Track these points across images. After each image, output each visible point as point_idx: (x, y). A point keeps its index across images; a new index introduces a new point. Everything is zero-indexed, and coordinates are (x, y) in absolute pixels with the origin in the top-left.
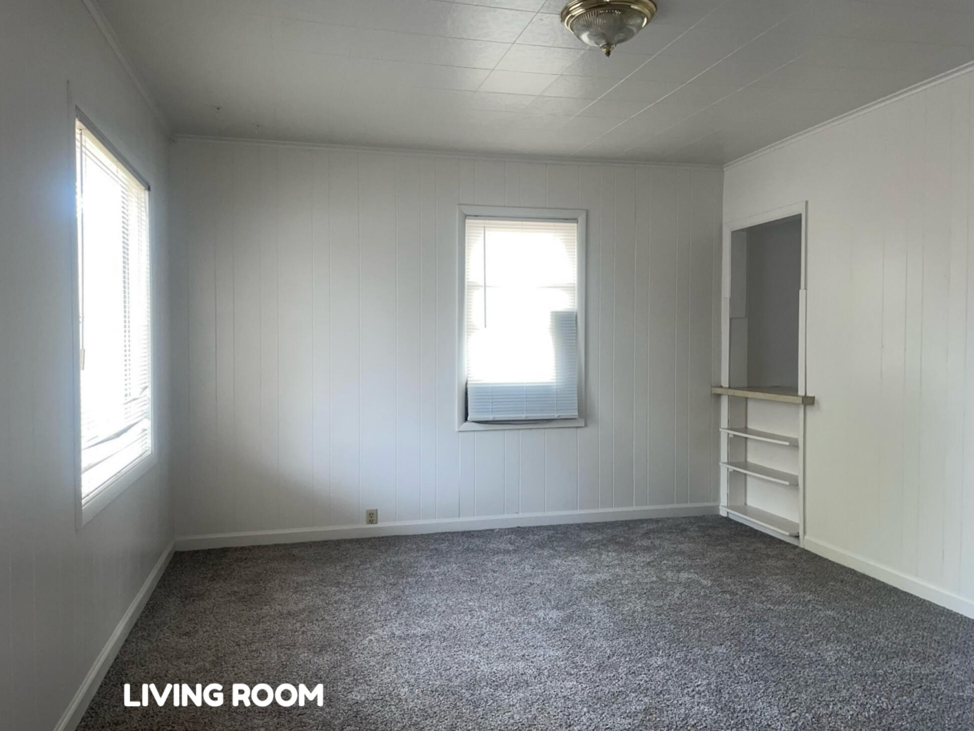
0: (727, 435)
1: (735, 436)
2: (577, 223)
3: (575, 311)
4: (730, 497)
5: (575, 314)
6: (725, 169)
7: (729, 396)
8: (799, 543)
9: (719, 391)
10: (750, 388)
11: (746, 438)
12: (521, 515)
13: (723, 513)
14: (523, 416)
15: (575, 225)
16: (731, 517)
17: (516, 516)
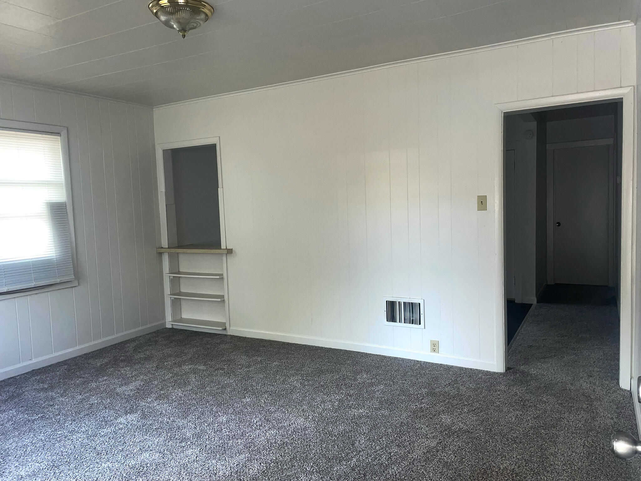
0: (169, 276)
1: (174, 277)
2: (61, 136)
3: (64, 201)
4: (173, 315)
5: (65, 203)
6: (154, 110)
7: (168, 253)
8: (227, 332)
9: (162, 250)
10: (179, 247)
11: (180, 277)
12: (34, 361)
13: (169, 326)
14: (33, 284)
15: (59, 137)
16: (175, 327)
17: (30, 362)
